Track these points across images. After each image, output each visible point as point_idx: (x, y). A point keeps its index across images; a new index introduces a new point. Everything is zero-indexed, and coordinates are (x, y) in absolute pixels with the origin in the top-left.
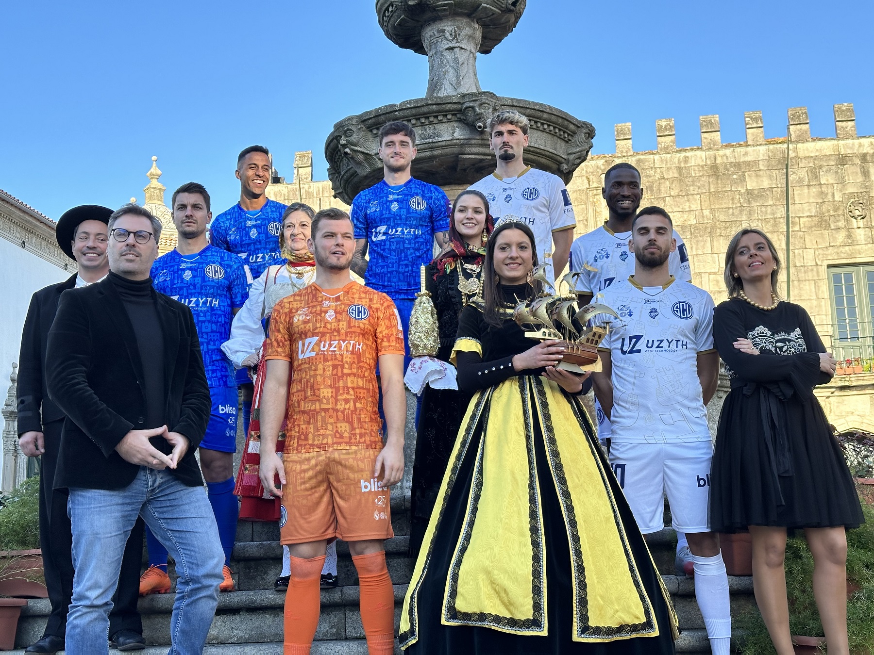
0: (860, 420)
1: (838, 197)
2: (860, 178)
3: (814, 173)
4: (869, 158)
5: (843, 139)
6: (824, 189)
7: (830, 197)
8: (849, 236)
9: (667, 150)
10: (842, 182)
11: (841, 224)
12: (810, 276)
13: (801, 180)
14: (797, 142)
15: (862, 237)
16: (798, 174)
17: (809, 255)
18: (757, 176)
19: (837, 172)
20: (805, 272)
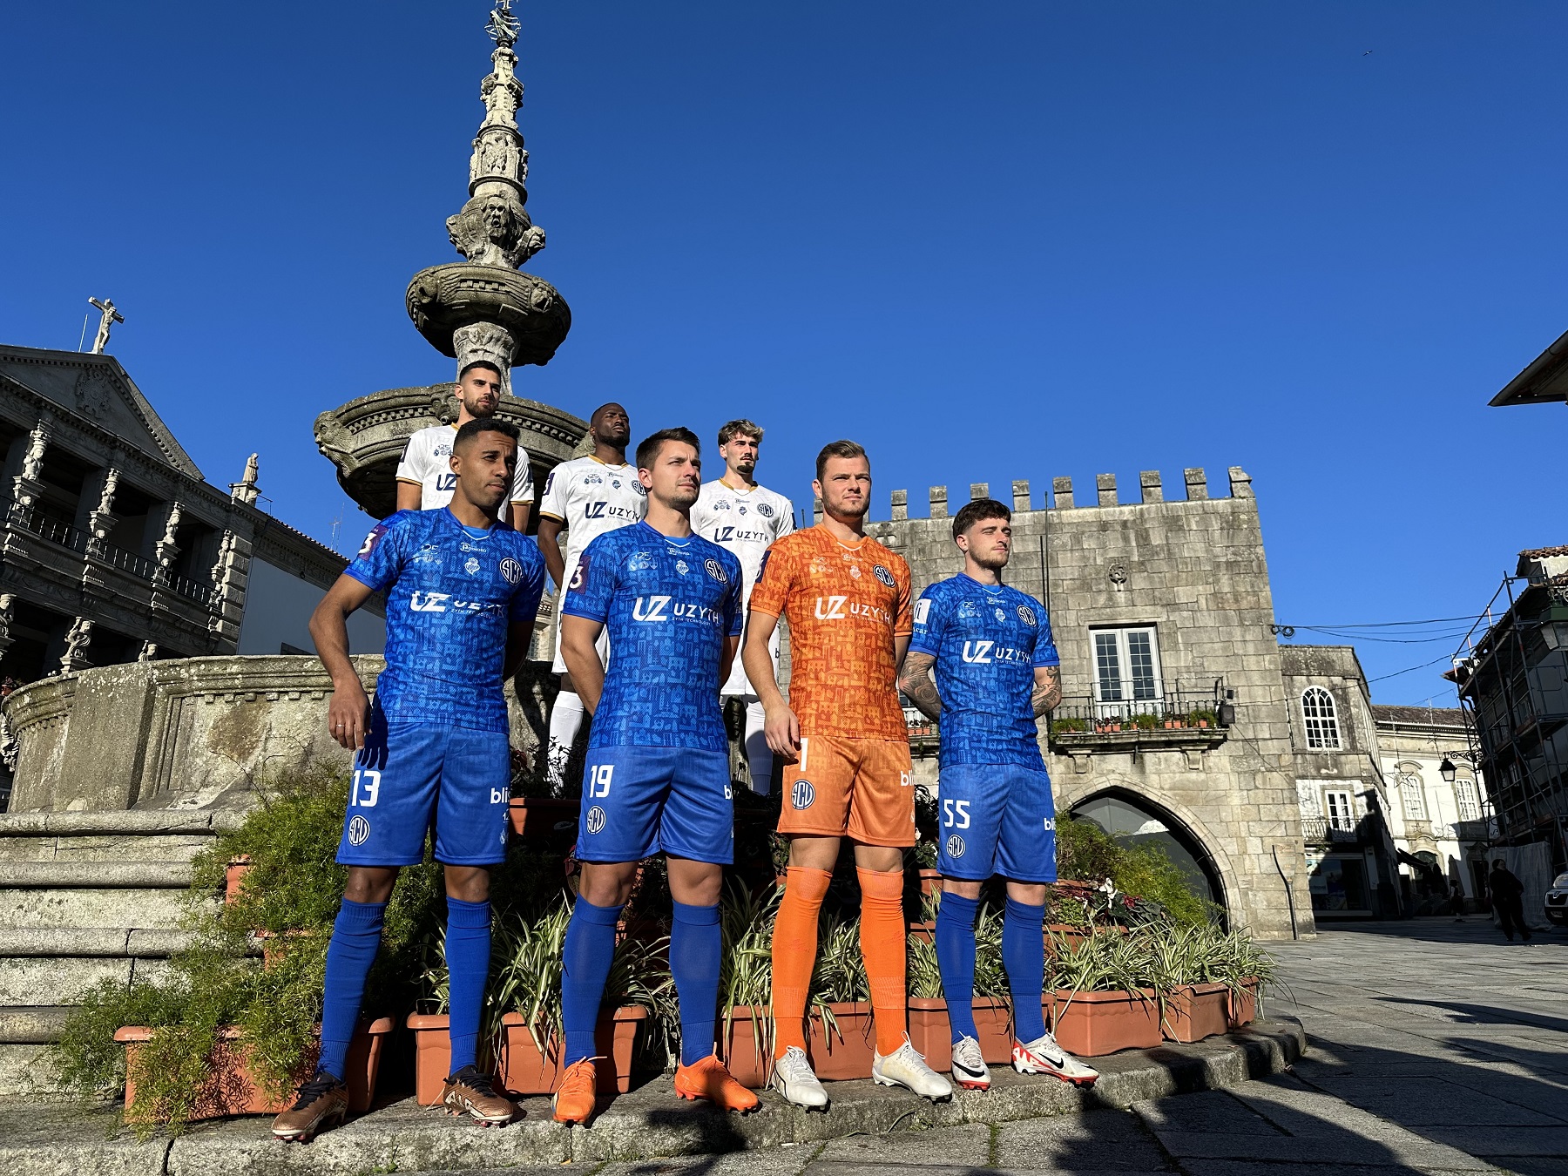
0: (1121, 778)
1: (1099, 561)
2: (1121, 544)
3: (1077, 538)
4: (1129, 525)
5: (1104, 507)
6: (1086, 553)
7: (1091, 561)
8: (1110, 599)
9: (939, 515)
10: (1104, 547)
11: (1103, 587)
12: (1072, 636)
13: (1064, 545)
14: (1061, 509)
15: (1123, 600)
16: (1061, 539)
17: (1072, 616)
18: (1023, 540)
19: (1098, 538)
20: (1068, 632)
